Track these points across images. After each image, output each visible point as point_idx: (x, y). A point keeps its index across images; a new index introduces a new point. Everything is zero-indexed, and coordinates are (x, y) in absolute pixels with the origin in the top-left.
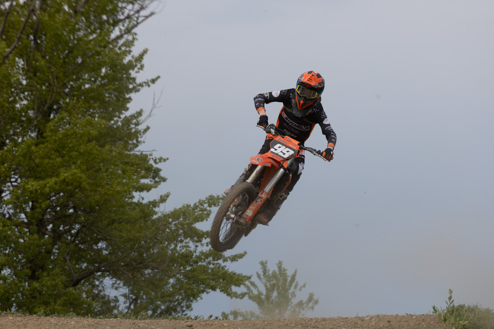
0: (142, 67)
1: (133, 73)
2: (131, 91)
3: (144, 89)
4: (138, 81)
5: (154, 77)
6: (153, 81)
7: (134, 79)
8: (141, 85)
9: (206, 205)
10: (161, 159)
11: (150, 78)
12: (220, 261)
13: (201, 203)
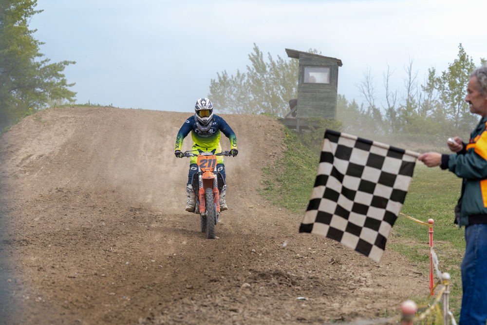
0: (36, 4)
1: (32, 7)
2: (30, 14)
3: (36, 14)
4: (34, 10)
5: (41, 10)
6: (41, 11)
7: (32, 9)
8: (35, 12)
9: (63, 64)
10: (42, 43)
11: (39, 10)
12: (65, 86)
13: (61, 63)
